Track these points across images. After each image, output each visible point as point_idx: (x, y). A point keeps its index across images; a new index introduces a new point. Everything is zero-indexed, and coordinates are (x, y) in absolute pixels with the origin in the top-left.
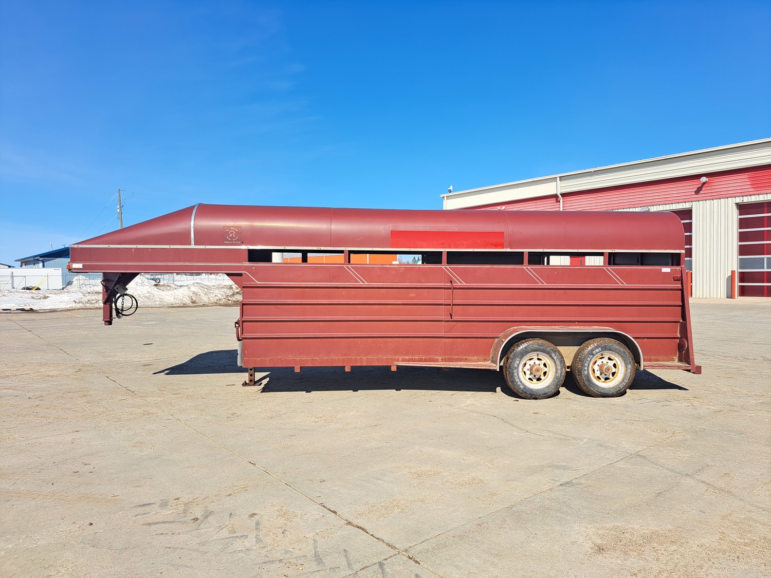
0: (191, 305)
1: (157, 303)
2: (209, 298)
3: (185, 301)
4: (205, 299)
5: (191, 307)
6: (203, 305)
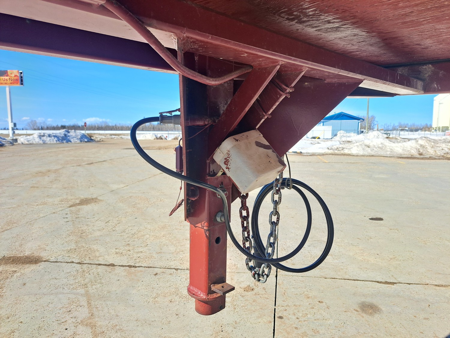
0: (418, 156)
1: (388, 153)
2: (435, 151)
3: (413, 152)
4: (431, 152)
5: (418, 158)
6: (430, 157)
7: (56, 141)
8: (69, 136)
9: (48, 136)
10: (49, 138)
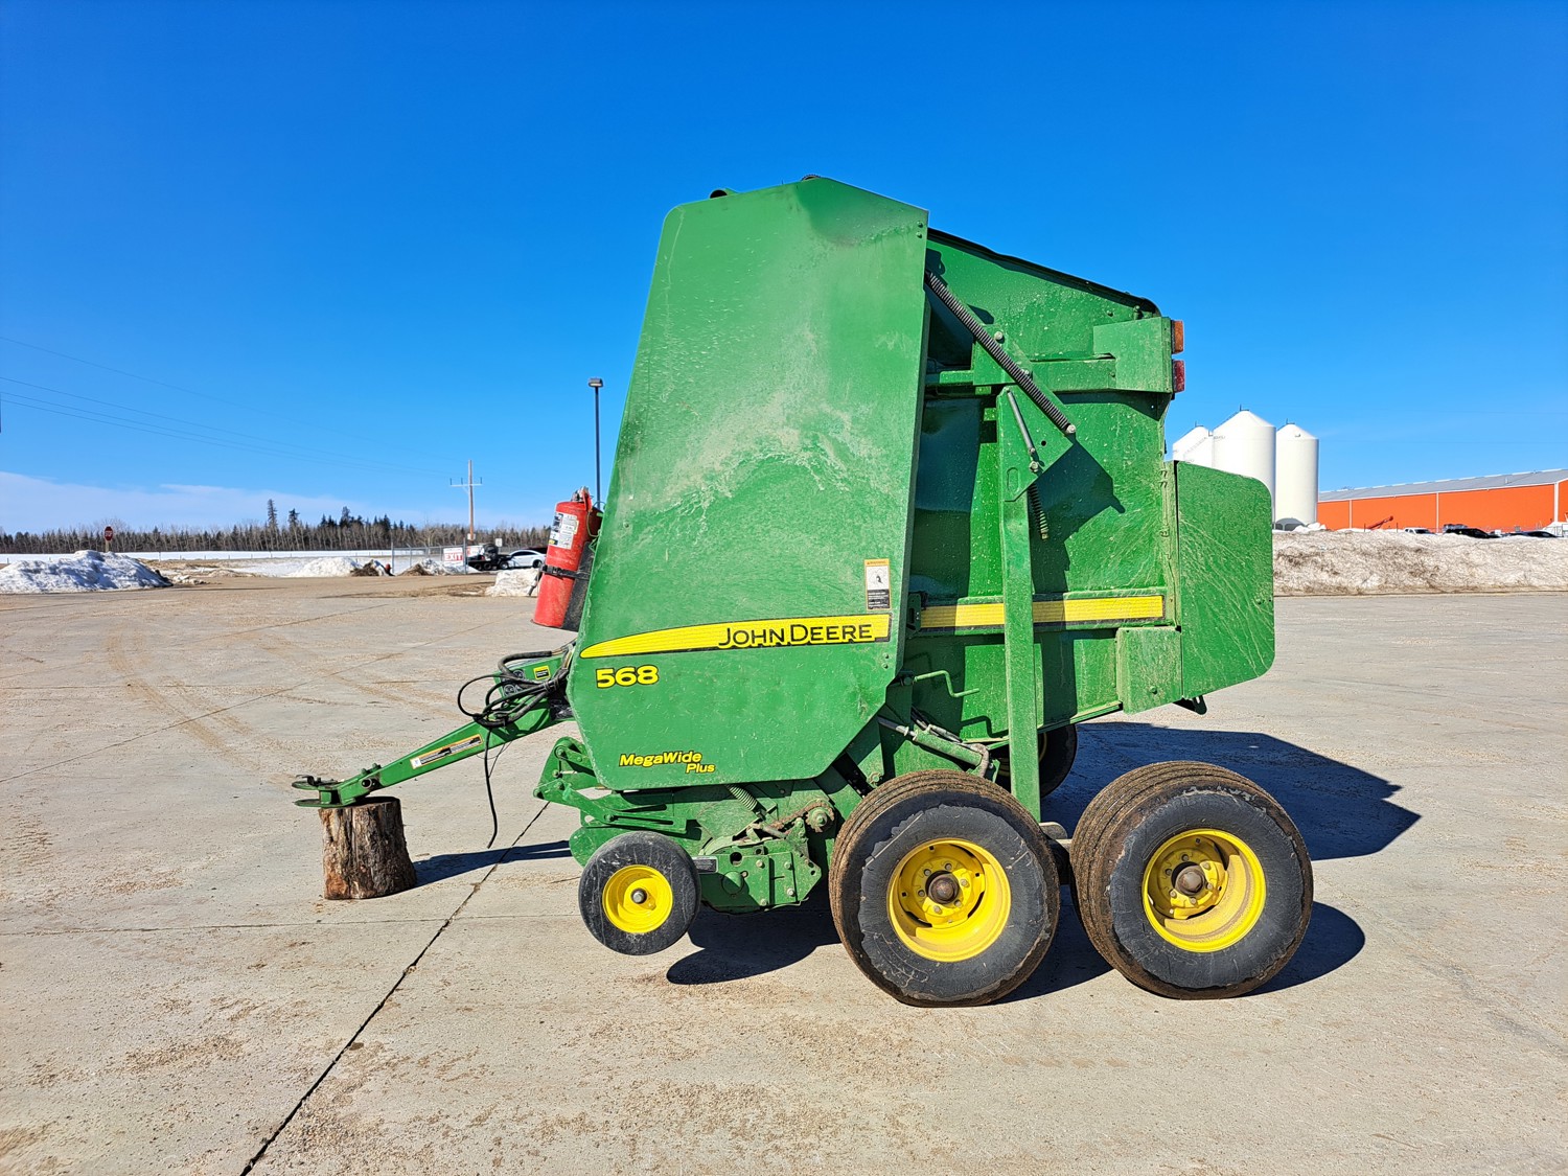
7: (75, 583)
8: (106, 571)
9: (48, 571)
10: (53, 579)
